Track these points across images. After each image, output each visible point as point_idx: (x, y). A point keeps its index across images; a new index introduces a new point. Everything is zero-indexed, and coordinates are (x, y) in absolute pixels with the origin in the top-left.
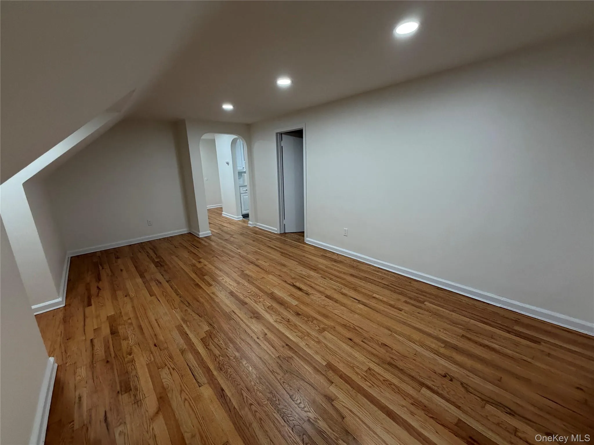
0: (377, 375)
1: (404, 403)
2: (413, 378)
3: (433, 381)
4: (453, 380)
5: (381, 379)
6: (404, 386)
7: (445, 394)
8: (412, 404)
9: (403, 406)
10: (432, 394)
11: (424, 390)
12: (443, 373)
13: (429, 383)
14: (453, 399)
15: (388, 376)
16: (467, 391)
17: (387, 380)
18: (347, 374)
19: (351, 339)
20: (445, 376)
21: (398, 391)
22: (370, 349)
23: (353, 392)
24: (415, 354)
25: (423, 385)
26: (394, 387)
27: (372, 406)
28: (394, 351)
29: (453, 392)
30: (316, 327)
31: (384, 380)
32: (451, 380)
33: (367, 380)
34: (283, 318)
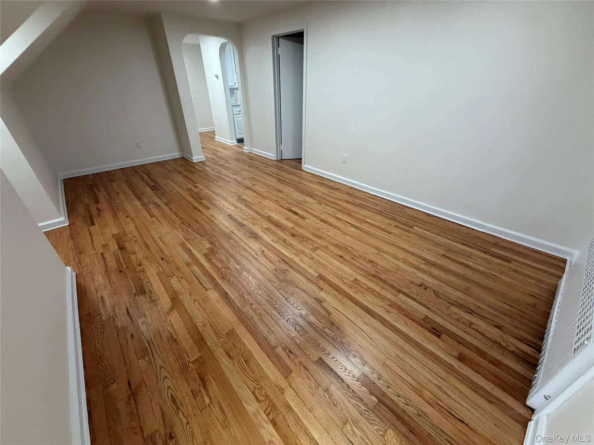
0: (362, 285)
1: (382, 304)
2: (392, 287)
3: (410, 289)
4: (428, 289)
5: (365, 287)
6: (384, 293)
7: (418, 298)
8: (389, 305)
9: (381, 307)
10: (407, 298)
11: (401, 296)
12: (420, 283)
13: (406, 291)
14: (424, 302)
15: (371, 285)
16: (437, 296)
17: (371, 288)
18: (335, 283)
19: (341, 257)
20: (421, 286)
21: (379, 296)
22: (358, 264)
23: (340, 296)
24: (397, 269)
25: (400, 291)
26: (375, 293)
27: (355, 306)
28: (379, 266)
29: (425, 298)
30: (310, 246)
31: (367, 288)
32: (426, 289)
33: (353, 287)
34: (279, 238)
